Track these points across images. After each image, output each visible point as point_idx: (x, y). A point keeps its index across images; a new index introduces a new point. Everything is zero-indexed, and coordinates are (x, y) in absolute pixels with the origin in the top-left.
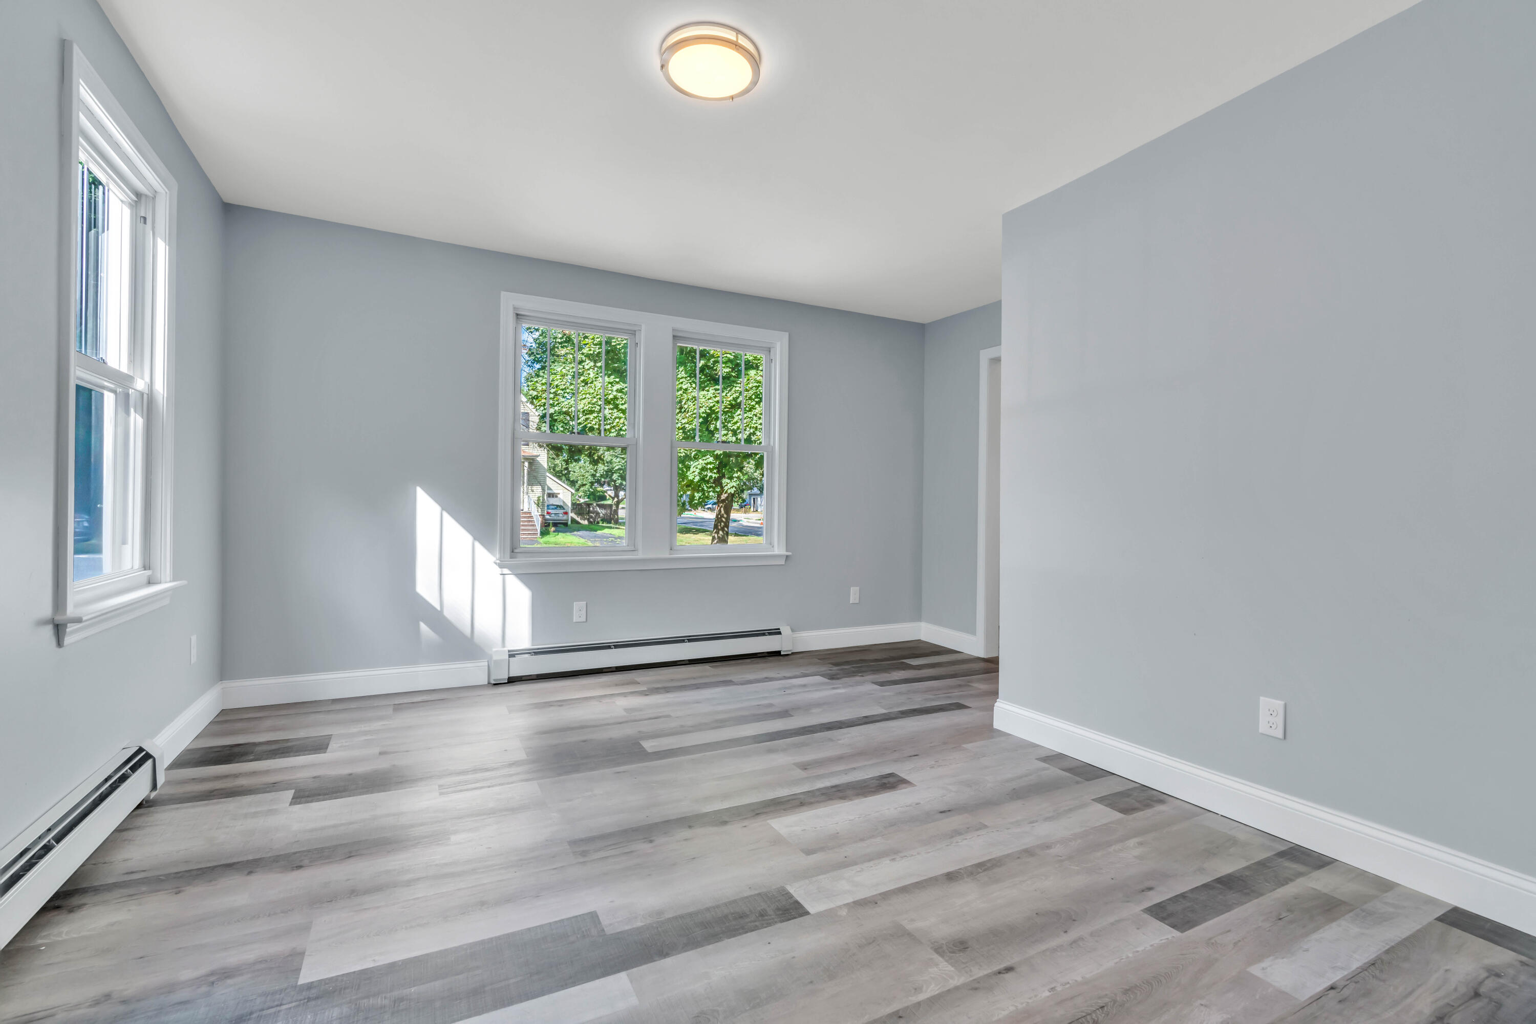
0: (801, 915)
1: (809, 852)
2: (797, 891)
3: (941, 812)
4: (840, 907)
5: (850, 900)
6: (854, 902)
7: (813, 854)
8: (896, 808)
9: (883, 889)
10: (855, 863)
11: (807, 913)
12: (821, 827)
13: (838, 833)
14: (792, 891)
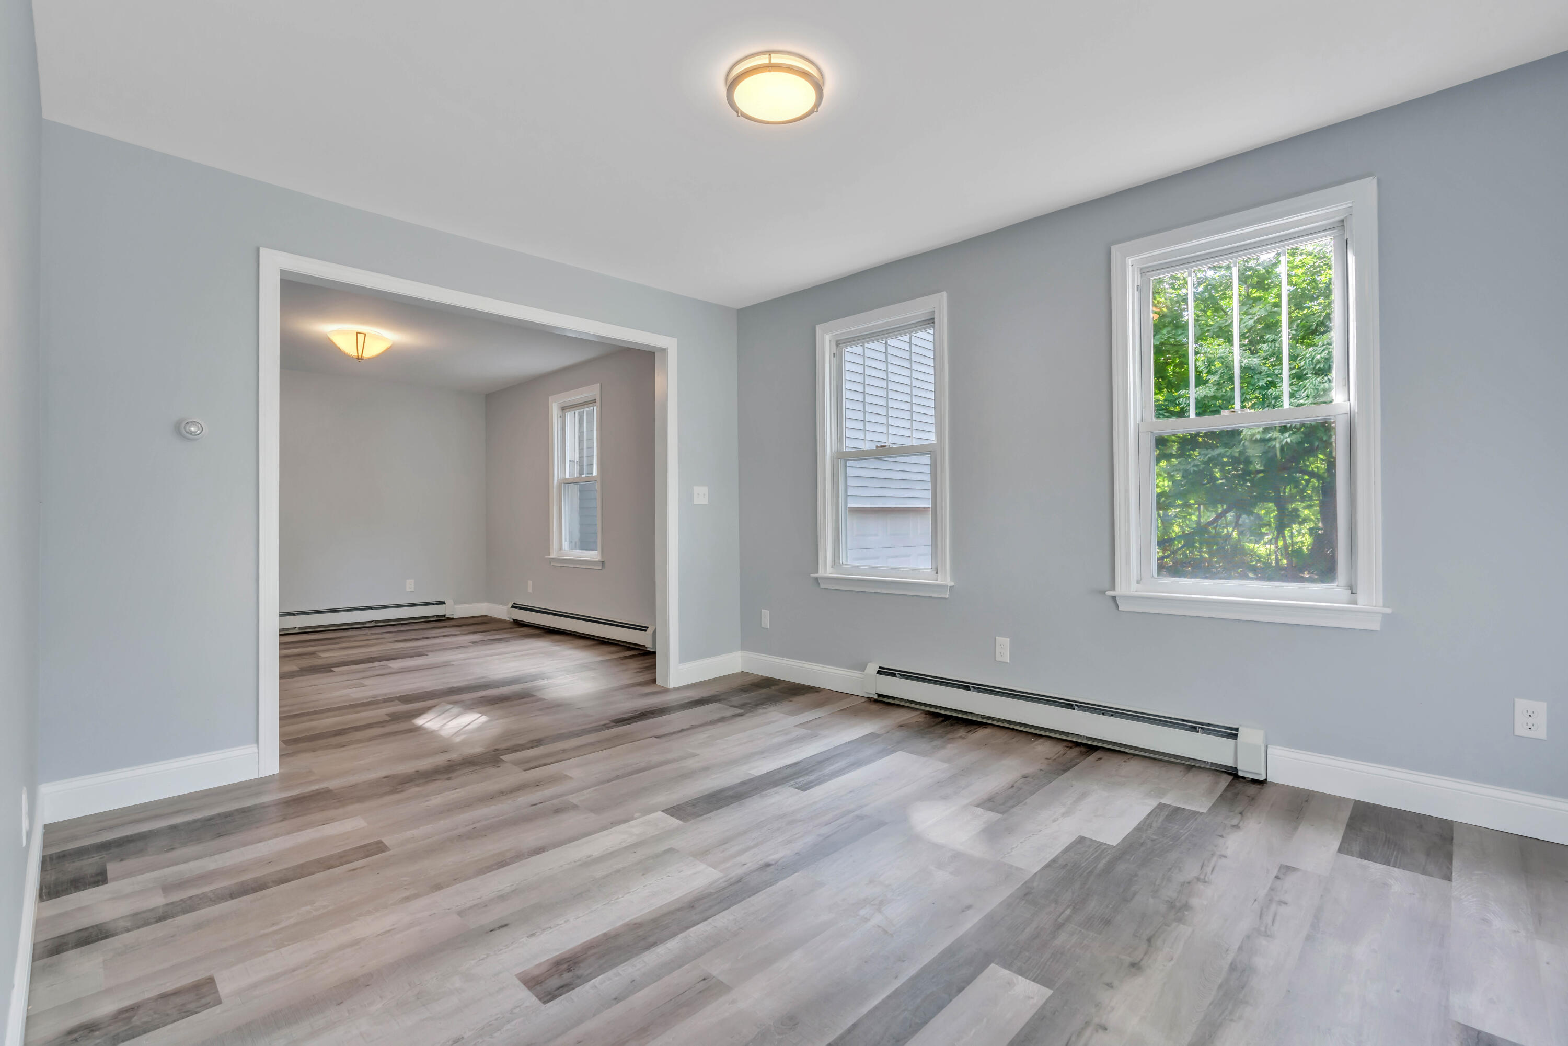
0: (667, 810)
1: (670, 851)
2: (674, 822)
3: (506, 925)
4: (639, 817)
5: (632, 823)
6: (629, 821)
7: (665, 850)
8: (565, 922)
9: (605, 832)
10: (627, 848)
11: (663, 811)
12: (662, 879)
13: (643, 875)
14: (678, 821)
